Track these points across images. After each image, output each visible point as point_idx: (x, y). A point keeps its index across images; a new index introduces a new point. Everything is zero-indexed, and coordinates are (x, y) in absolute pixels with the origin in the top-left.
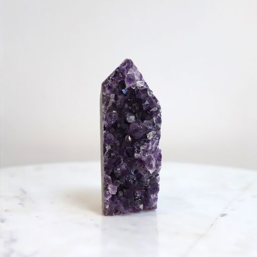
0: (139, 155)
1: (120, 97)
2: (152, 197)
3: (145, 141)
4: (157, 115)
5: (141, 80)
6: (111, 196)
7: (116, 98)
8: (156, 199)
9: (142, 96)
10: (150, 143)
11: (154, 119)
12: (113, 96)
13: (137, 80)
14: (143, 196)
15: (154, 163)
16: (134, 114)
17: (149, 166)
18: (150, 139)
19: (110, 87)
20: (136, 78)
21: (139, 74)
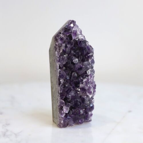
0: (83, 85)
1: (69, 46)
2: (90, 113)
3: (86, 76)
4: (91, 58)
5: (81, 34)
6: (65, 114)
7: (66, 47)
8: (92, 115)
9: (83, 45)
10: (89, 77)
11: (90, 60)
12: (64, 45)
13: (79, 35)
14: (85, 113)
15: (92, 90)
16: (78, 58)
17: (89, 92)
18: (89, 74)
19: (62, 39)
20: (78, 33)
21: (80, 30)
